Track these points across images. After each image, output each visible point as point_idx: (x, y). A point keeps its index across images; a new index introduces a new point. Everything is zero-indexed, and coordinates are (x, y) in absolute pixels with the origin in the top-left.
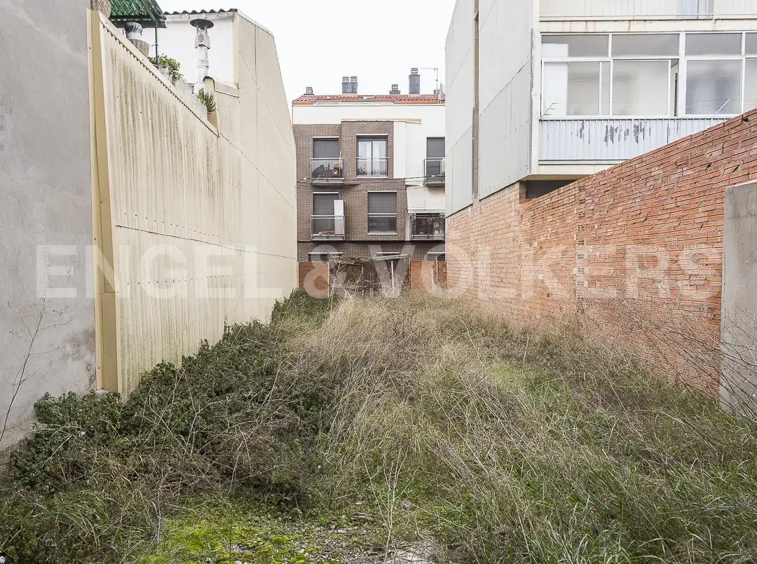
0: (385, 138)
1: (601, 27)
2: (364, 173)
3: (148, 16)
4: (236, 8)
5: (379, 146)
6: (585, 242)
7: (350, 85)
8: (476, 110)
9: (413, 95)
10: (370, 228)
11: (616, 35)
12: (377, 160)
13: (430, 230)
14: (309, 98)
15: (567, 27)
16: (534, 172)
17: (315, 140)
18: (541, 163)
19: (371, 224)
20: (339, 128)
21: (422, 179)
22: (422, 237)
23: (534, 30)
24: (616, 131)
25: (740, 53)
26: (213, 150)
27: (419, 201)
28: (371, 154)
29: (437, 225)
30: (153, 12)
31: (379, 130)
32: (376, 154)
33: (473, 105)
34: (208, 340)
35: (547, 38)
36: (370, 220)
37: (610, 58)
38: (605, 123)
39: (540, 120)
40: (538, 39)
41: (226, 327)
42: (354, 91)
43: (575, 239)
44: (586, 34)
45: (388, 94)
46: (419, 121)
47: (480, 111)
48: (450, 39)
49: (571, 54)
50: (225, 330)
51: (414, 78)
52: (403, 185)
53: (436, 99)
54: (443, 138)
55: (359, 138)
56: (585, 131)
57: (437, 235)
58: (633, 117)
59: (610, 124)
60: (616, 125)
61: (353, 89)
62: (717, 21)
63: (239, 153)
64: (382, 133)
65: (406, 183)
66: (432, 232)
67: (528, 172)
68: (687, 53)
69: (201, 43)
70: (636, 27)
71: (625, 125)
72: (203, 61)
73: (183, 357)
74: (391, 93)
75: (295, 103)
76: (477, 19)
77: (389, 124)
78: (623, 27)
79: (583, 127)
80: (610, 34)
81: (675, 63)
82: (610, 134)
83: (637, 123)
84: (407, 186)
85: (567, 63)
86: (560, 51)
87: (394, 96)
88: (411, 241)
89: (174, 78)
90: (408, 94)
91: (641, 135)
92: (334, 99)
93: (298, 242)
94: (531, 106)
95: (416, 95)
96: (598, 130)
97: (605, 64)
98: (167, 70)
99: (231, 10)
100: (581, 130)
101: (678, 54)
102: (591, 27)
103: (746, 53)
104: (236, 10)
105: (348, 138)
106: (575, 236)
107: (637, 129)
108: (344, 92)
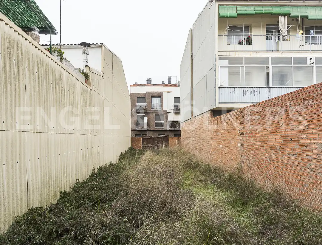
0: (160, 97)
1: (240, 54)
2: (154, 109)
3: (46, 28)
4: (102, 43)
5: (158, 100)
6: (244, 134)
7: (149, 81)
8: (192, 87)
9: (169, 84)
10: (156, 126)
11: (246, 57)
12: (158, 104)
13: (175, 127)
14: (136, 85)
15: (228, 54)
16: (217, 106)
17: (137, 98)
18: (219, 103)
19: (156, 124)
20: (145, 94)
21: (172, 110)
22: (173, 129)
23: (216, 55)
24: (247, 91)
25: (291, 64)
26: (88, 95)
27: (172, 117)
28: (156, 102)
29: (177, 125)
30: (48, 25)
31: (158, 95)
32: (157, 102)
33: (190, 85)
34: (79, 179)
35: (221, 58)
36: (155, 123)
37: (244, 65)
38: (243, 89)
39: (219, 88)
40: (217, 58)
41: (93, 169)
42: (150, 83)
43: (239, 132)
44: (235, 57)
45: (161, 84)
46: (171, 92)
47: (194, 86)
48: (182, 65)
49: (229, 64)
50: (93, 170)
51: (170, 79)
52: (166, 112)
53: (176, 86)
54: (180, 97)
55: (152, 97)
56: (236, 92)
57: (177, 128)
58: (253, 87)
59: (245, 89)
60: (247, 89)
61: (150, 82)
62: (283, 53)
63: (103, 98)
64: (160, 96)
65: (167, 112)
66: (176, 127)
67: (215, 106)
68: (272, 64)
69: (85, 52)
70: (253, 54)
71: (250, 90)
72: (85, 59)
73: (61, 192)
74: (162, 84)
75: (131, 86)
76: (192, 56)
77: (162, 93)
78: (248, 54)
79: (235, 90)
80: (244, 57)
81: (268, 67)
82: (245, 93)
83: (255, 89)
84: (168, 113)
85: (228, 67)
86: (226, 63)
87: (163, 84)
88: (169, 130)
89: (61, 59)
90: (167, 84)
91: (256, 93)
92: (144, 85)
93: (131, 130)
94: (215, 82)
95: (170, 84)
96: (241, 91)
97: (242, 68)
98: (56, 54)
99: (101, 44)
100: (234, 91)
101: (269, 64)
102: (237, 54)
103: (294, 64)
104: (102, 44)
105: (148, 97)
106: (239, 131)
107: (255, 91)
108: (147, 83)
